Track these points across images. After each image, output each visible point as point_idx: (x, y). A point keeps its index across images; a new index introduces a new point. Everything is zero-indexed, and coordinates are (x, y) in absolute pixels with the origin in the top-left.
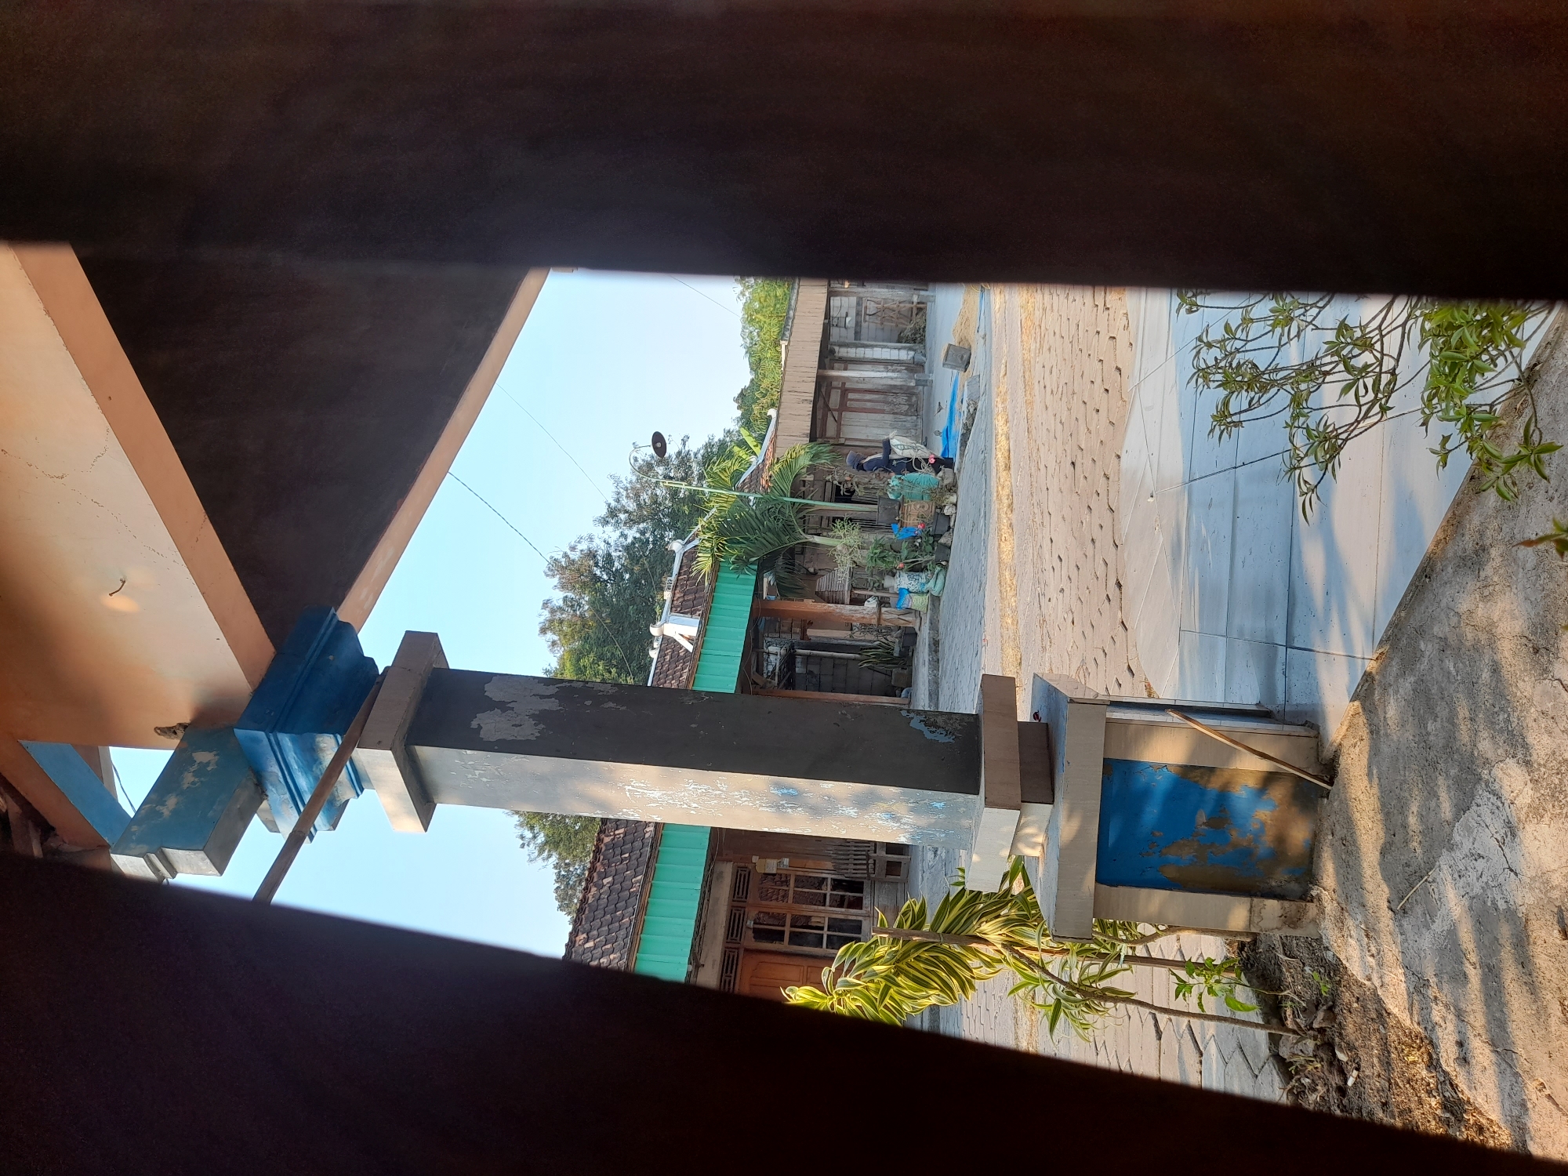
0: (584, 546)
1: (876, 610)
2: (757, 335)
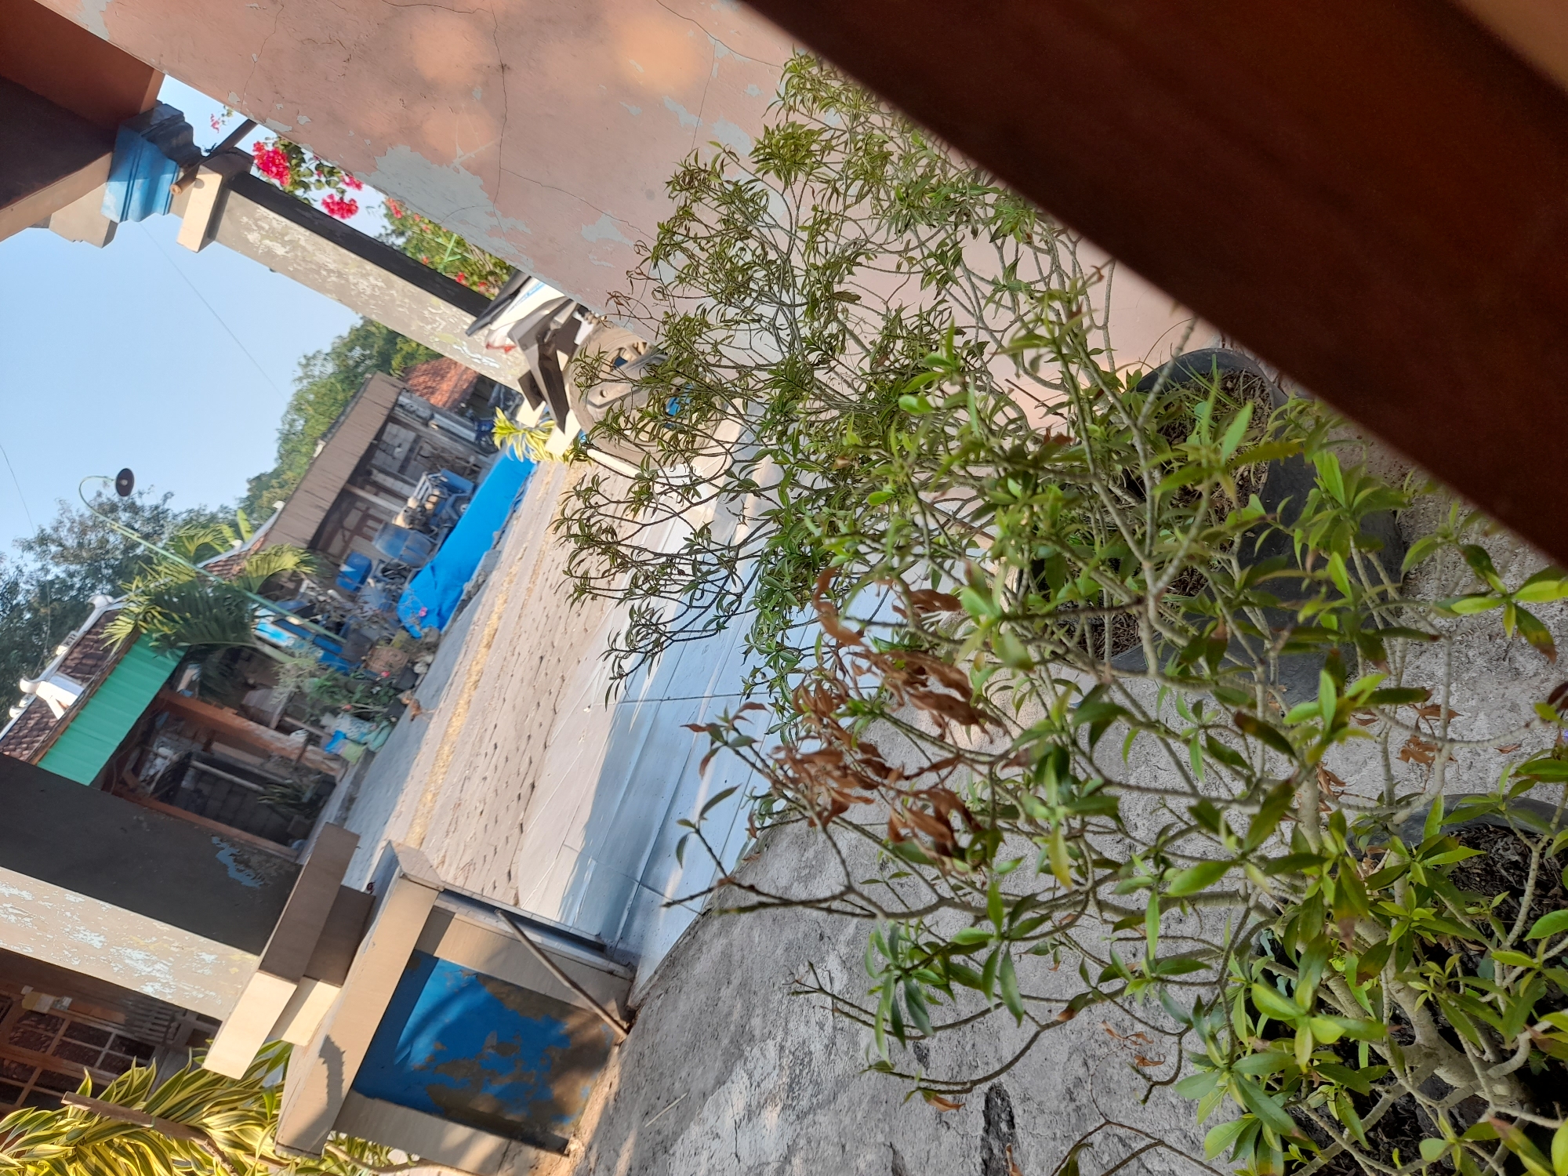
1: (301, 745)
2: (300, 425)
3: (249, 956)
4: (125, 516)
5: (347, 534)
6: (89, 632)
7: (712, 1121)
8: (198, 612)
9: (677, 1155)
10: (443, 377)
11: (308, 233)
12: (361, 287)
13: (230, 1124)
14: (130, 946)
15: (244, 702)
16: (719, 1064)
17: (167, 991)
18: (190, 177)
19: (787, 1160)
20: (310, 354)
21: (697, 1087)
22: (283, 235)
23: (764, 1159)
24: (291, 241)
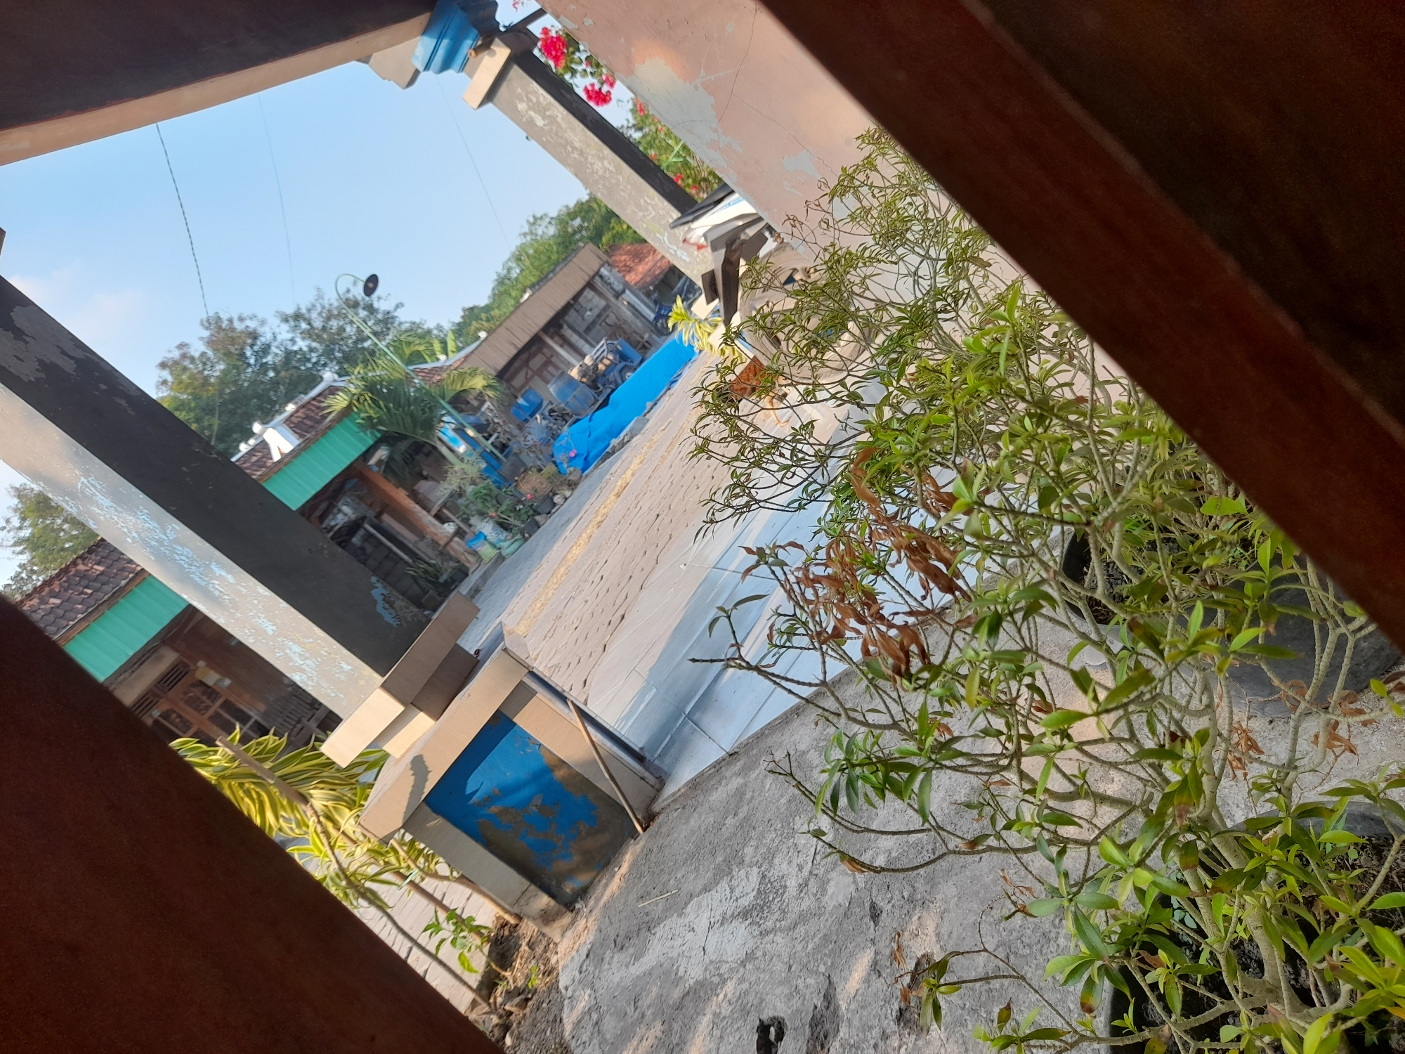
0: (252, 325)
1: (450, 535)
2: (515, 273)
3: (376, 675)
4: (363, 313)
5: (530, 373)
6: (314, 399)
7: (691, 917)
8: (400, 406)
9: (657, 935)
10: (641, 261)
11: (565, 112)
12: (595, 167)
13: (329, 800)
14: (292, 640)
15: (415, 488)
16: (709, 875)
17: (310, 683)
18: (486, 46)
19: (743, 964)
20: (538, 215)
21: (687, 887)
22: (545, 110)
23: (724, 958)
24: (550, 116)
